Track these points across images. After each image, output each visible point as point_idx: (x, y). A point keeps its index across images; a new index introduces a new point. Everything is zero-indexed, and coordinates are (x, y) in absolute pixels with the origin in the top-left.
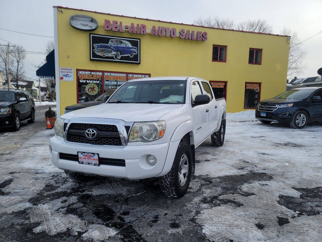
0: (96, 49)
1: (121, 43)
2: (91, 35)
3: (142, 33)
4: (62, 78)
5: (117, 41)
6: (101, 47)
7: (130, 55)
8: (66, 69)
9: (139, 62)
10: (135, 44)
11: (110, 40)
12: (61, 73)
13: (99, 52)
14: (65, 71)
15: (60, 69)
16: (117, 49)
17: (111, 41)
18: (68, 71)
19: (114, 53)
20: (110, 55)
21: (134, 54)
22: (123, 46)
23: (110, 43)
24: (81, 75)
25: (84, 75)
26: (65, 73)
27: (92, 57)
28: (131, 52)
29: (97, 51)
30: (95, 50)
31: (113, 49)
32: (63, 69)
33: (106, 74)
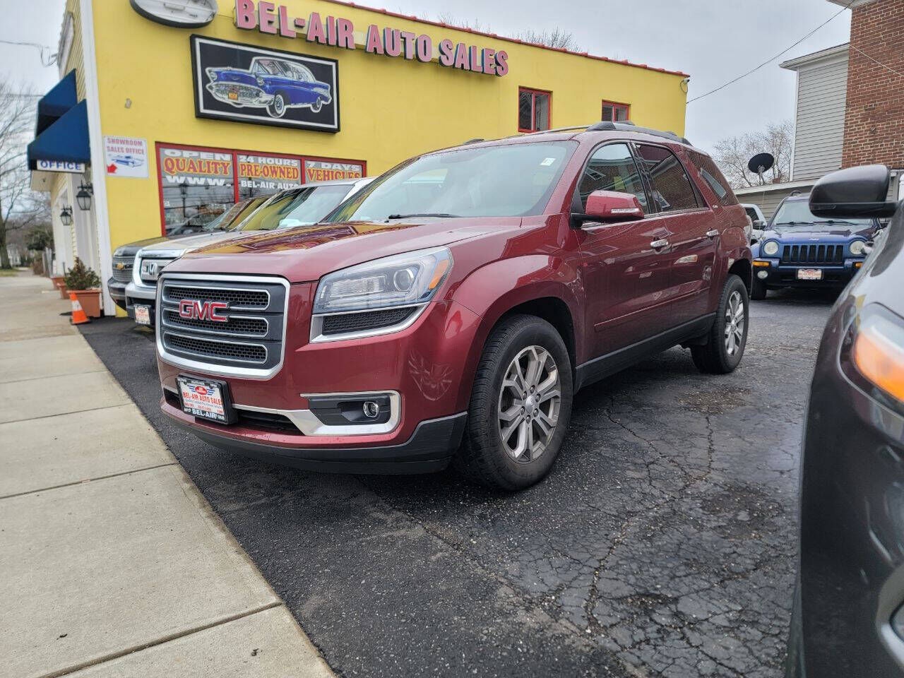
0: (212, 83)
1: (286, 68)
2: (198, 41)
3: (342, 44)
4: (112, 169)
5: (273, 62)
6: (228, 77)
7: (310, 105)
8: (122, 142)
9: (335, 126)
10: (324, 73)
11: (254, 59)
12: (107, 153)
13: (222, 92)
14: (120, 145)
15: (106, 139)
16: (275, 87)
17: (258, 61)
18: (129, 147)
19: (266, 97)
20: (255, 103)
21: (323, 102)
22: (289, 79)
23: (253, 69)
24: (169, 162)
25: (178, 160)
26: (121, 154)
27: (205, 108)
28: (312, 98)
29: (218, 91)
30: (211, 88)
31: (263, 87)
32: (113, 141)
33: (242, 159)
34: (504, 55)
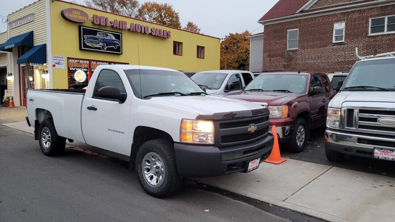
0: (86, 40)
1: (107, 35)
2: (82, 27)
3: (124, 28)
4: (54, 66)
5: (103, 34)
6: (90, 38)
7: (114, 47)
8: (57, 57)
9: (121, 53)
10: (118, 37)
11: (98, 33)
12: (53, 61)
13: (89, 43)
14: (57, 59)
15: (53, 57)
16: (104, 41)
17: (99, 33)
18: (59, 59)
19: (101, 44)
20: (98, 46)
21: (117, 46)
22: (108, 39)
23: (98, 35)
24: (71, 63)
25: (73, 63)
26: (57, 61)
27: (83, 47)
28: (114, 44)
29: (87, 42)
30: (85, 41)
31: (100, 41)
32: (55, 57)
33: (92, 62)
34: (170, 32)
